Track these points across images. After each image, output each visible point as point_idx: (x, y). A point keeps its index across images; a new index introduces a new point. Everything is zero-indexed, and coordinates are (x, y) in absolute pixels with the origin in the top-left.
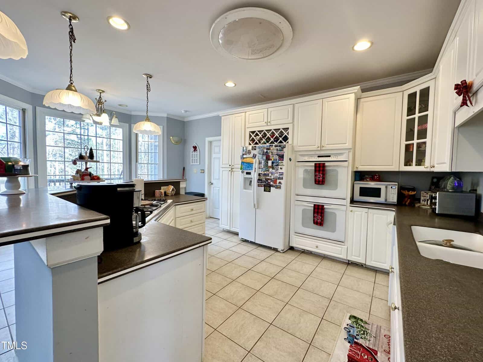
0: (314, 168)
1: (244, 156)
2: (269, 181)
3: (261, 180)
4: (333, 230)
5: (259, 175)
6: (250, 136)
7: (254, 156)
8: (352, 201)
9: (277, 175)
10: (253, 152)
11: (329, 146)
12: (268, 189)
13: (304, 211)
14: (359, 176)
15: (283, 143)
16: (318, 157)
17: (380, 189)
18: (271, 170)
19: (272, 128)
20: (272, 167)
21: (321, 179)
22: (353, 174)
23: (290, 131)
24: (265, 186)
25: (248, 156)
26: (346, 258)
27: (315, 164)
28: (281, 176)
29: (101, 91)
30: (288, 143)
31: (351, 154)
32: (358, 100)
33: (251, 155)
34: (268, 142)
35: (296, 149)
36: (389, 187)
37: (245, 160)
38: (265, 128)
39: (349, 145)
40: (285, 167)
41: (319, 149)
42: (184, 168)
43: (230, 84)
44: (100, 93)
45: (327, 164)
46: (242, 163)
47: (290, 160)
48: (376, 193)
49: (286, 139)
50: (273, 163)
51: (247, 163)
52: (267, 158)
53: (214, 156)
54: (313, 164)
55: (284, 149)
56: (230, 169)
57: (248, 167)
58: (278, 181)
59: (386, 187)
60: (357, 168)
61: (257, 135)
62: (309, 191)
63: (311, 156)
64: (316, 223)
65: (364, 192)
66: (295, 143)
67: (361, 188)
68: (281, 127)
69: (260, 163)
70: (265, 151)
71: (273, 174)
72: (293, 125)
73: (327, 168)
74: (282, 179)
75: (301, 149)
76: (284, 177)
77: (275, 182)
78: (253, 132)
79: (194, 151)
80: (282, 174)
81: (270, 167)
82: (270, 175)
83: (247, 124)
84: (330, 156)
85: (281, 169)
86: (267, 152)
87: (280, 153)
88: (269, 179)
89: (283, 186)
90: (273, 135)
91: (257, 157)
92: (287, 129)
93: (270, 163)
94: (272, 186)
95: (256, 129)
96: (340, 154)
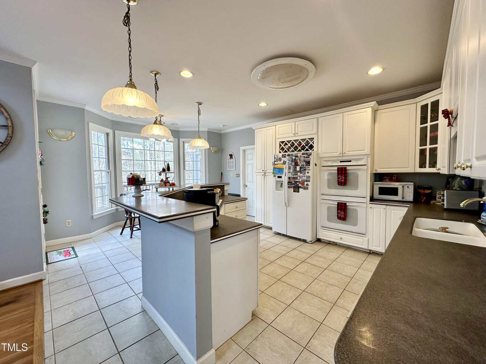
0: (336, 172)
1: (276, 163)
2: (298, 183)
3: (291, 183)
4: (355, 224)
5: (289, 178)
6: (280, 145)
7: (284, 163)
8: (372, 199)
9: (305, 178)
10: (283, 159)
11: (349, 153)
12: (297, 189)
13: (329, 208)
14: (379, 177)
15: (309, 151)
16: (341, 162)
17: (397, 189)
18: (299, 174)
19: (299, 138)
20: (300, 172)
21: (343, 180)
22: (373, 177)
23: (315, 140)
24: (294, 187)
25: (279, 162)
26: (367, 248)
27: (338, 168)
28: (308, 179)
29: (161, 116)
30: (313, 150)
31: (369, 159)
32: (375, 112)
33: (282, 162)
34: (296, 150)
35: (320, 156)
36: (406, 187)
37: (276, 166)
38: (292, 139)
39: (367, 151)
40: (311, 171)
41: (341, 155)
42: (222, 173)
43: (263, 104)
44: (160, 117)
45: (348, 168)
46: (274, 168)
47: (316, 165)
48: (394, 191)
49: (311, 147)
50: (300, 168)
51: (278, 168)
52: (295, 164)
53: (247, 162)
54: (336, 168)
55: (310, 156)
56: (263, 174)
57: (279, 172)
58: (306, 183)
59: (403, 187)
60: (376, 170)
61: (286, 144)
62: (334, 191)
63: (334, 161)
64: (339, 218)
65: (382, 191)
66: (320, 151)
67: (380, 188)
68: (307, 137)
69: (289, 168)
70: (294, 158)
71: (301, 177)
72: (318, 135)
73: (348, 172)
74: (309, 181)
75: (325, 155)
76: (311, 179)
77: (303, 184)
78: (283, 142)
79: (230, 158)
80: (309, 177)
81: (298, 172)
82: (298, 178)
83: (277, 134)
84: (351, 161)
85: (308, 173)
86: (295, 159)
87: (307, 159)
88: (297, 182)
89: (310, 187)
90: (300, 144)
91: (287, 163)
92: (312, 139)
93: (298, 168)
94: (301, 187)
95: (285, 140)
96: (359, 159)
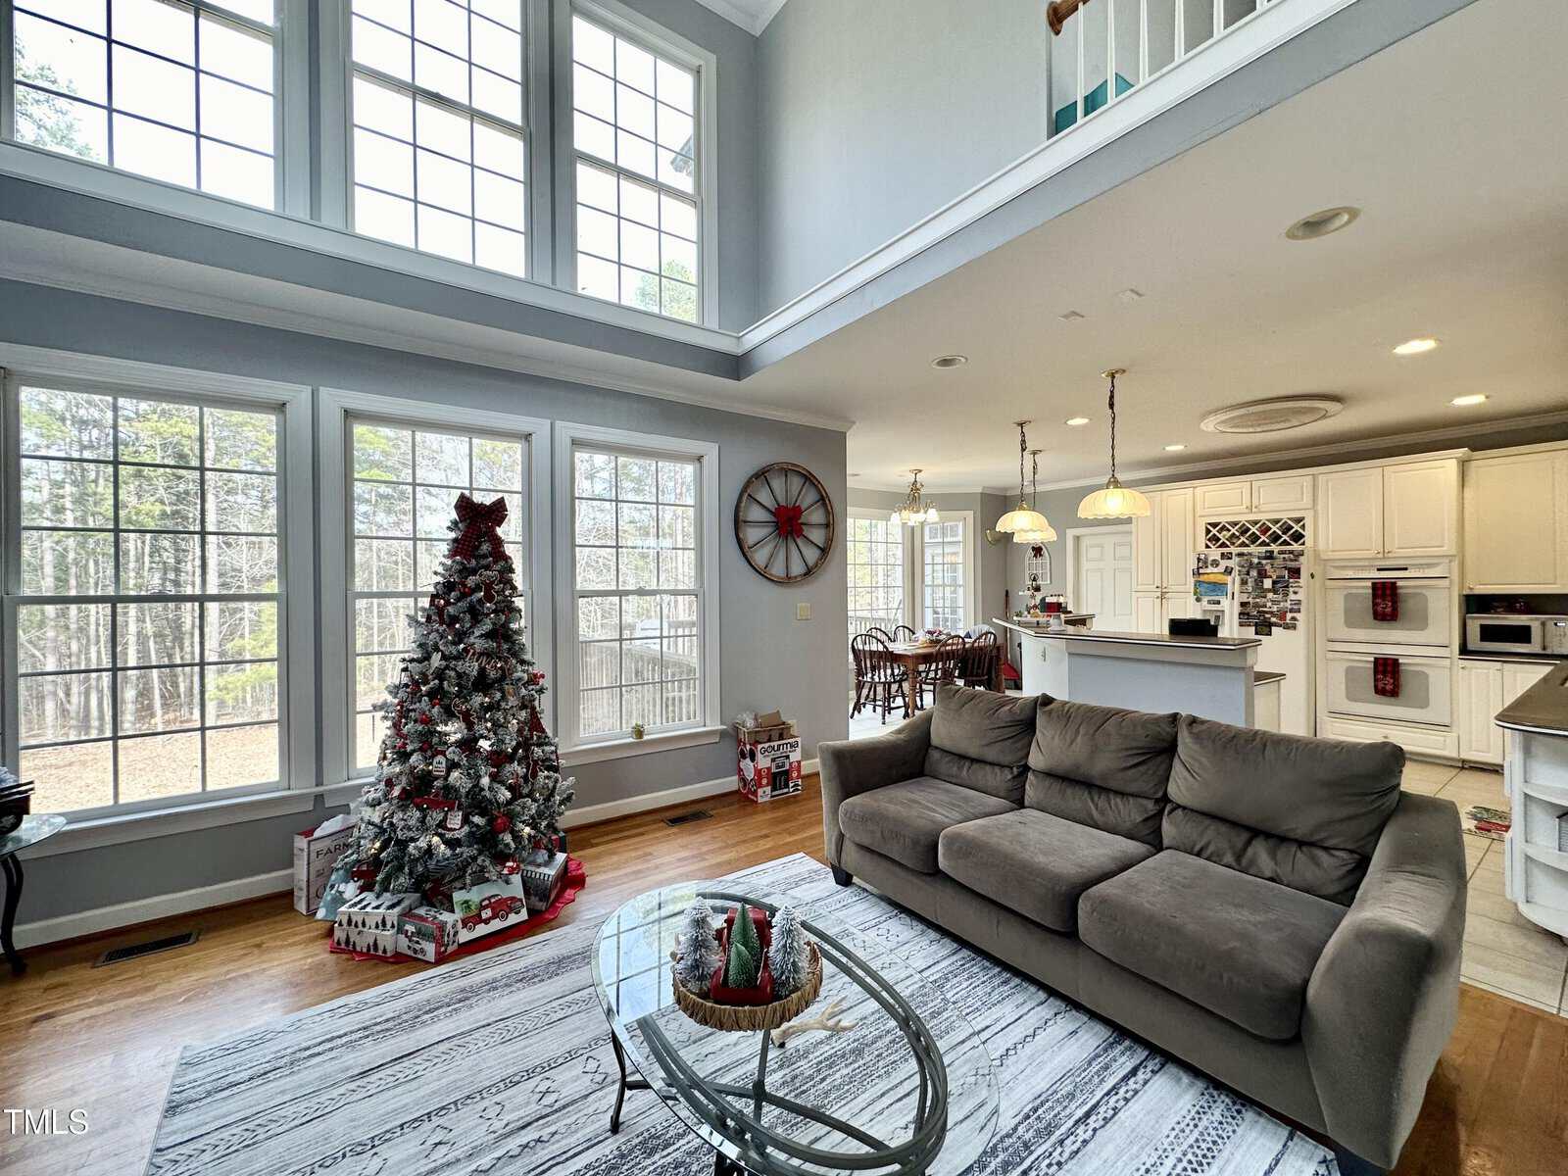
0: (1370, 591)
1: (1201, 571)
2: (1267, 616)
3: (1248, 614)
4: (1424, 704)
5: (1243, 604)
6: (1208, 531)
7: (1228, 571)
8: (1464, 651)
9: (1288, 605)
10: (1224, 564)
11: (1399, 553)
12: (1266, 630)
13: (1349, 671)
14: (1476, 603)
15: (1293, 545)
16: (1379, 570)
17: (1528, 628)
18: (1270, 595)
19: (1263, 517)
20: (1274, 591)
21: (1388, 610)
22: (1462, 598)
23: (1308, 522)
24: (1256, 625)
25: (1210, 569)
26: (1454, 755)
27: (1373, 584)
28: (1296, 607)
30: (1303, 544)
31: (1455, 566)
32: (1463, 464)
33: (1221, 568)
34: (1253, 543)
35: (1324, 557)
36: (1550, 625)
37: (1202, 578)
38: (1243, 519)
39: (1449, 547)
40: (1302, 590)
41: (1381, 556)
42: (1007, 592)
44: (916, 474)
45: (1400, 583)
46: (1198, 583)
47: (1312, 576)
48: (1522, 634)
49: (1298, 537)
50: (1274, 583)
51: (1209, 583)
52: (1259, 573)
54: (1369, 584)
55: (1302, 559)
56: (1159, 594)
57: (1214, 591)
58: (1289, 616)
59: (1543, 624)
60: (1471, 589)
61: (1224, 529)
62: (1360, 634)
63: (1363, 568)
64: (1380, 691)
65: (1488, 633)
66: (1321, 546)
67: (1483, 627)
68: (1284, 516)
69: (1244, 582)
70: (1256, 561)
71: (1271, 603)
72: (1316, 512)
73: (1401, 591)
74: (1299, 611)
75: (1337, 555)
76: (1303, 608)
77: (1282, 615)
78: (1214, 525)
79: (1035, 556)
80: (1299, 602)
81: (1269, 590)
82: (1269, 604)
83: (1198, 509)
84: (1406, 569)
85: (1295, 593)
86: (1259, 563)
87: (1292, 565)
88: (1267, 612)
89: (1300, 625)
90: (1265, 530)
91: (1235, 573)
92: (1298, 520)
93: (1268, 583)
94: (1276, 625)
95: (1223, 520)
96: (1429, 566)
